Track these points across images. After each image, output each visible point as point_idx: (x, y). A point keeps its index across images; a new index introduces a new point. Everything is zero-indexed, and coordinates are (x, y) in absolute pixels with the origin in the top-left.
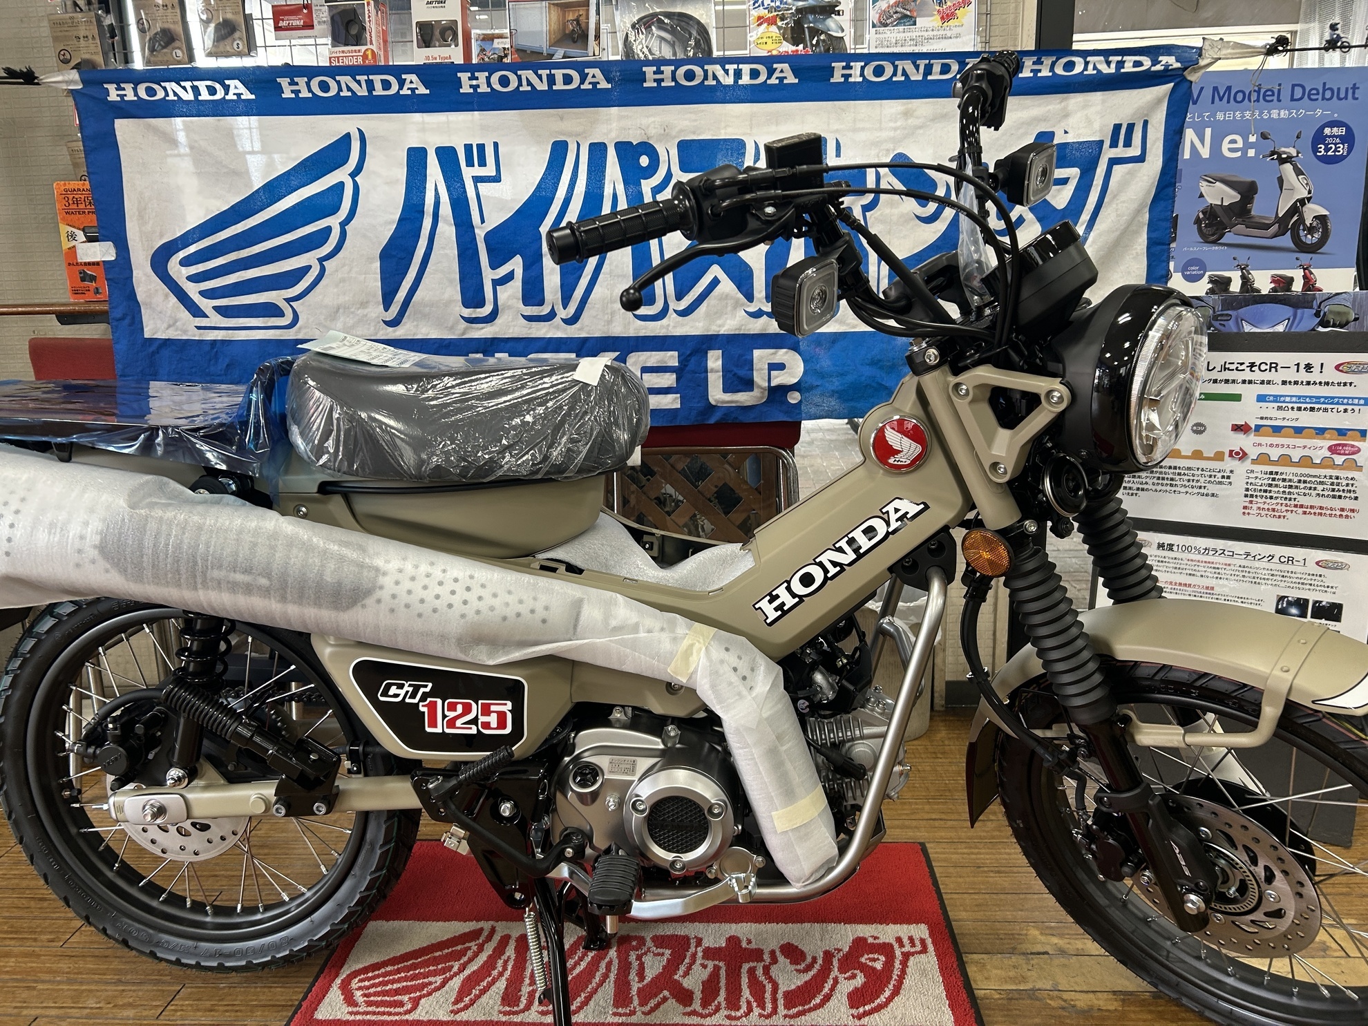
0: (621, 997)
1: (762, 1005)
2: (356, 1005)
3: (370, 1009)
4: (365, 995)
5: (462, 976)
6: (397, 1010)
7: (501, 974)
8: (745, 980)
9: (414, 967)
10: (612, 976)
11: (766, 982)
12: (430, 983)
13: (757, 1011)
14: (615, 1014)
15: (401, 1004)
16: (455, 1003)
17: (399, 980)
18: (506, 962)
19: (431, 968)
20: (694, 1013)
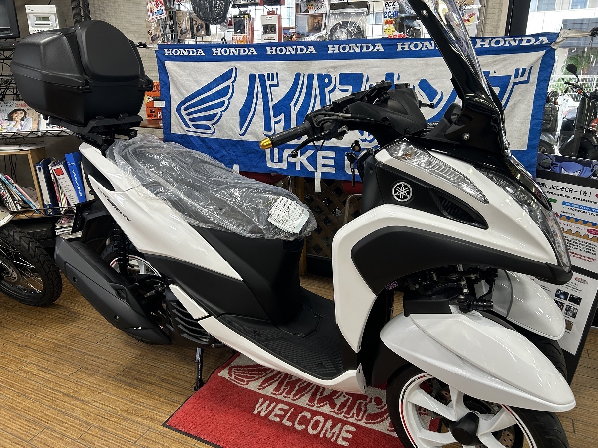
0: (312, 400)
1: (358, 416)
2: (231, 376)
3: (234, 379)
4: (234, 374)
5: (266, 377)
6: (242, 383)
7: (277, 380)
8: (356, 406)
9: (252, 370)
10: (312, 391)
11: (363, 408)
12: (255, 377)
13: (355, 417)
14: (307, 404)
15: (244, 382)
16: (260, 386)
17: (246, 373)
18: (281, 376)
19: (257, 372)
20: (334, 412)
